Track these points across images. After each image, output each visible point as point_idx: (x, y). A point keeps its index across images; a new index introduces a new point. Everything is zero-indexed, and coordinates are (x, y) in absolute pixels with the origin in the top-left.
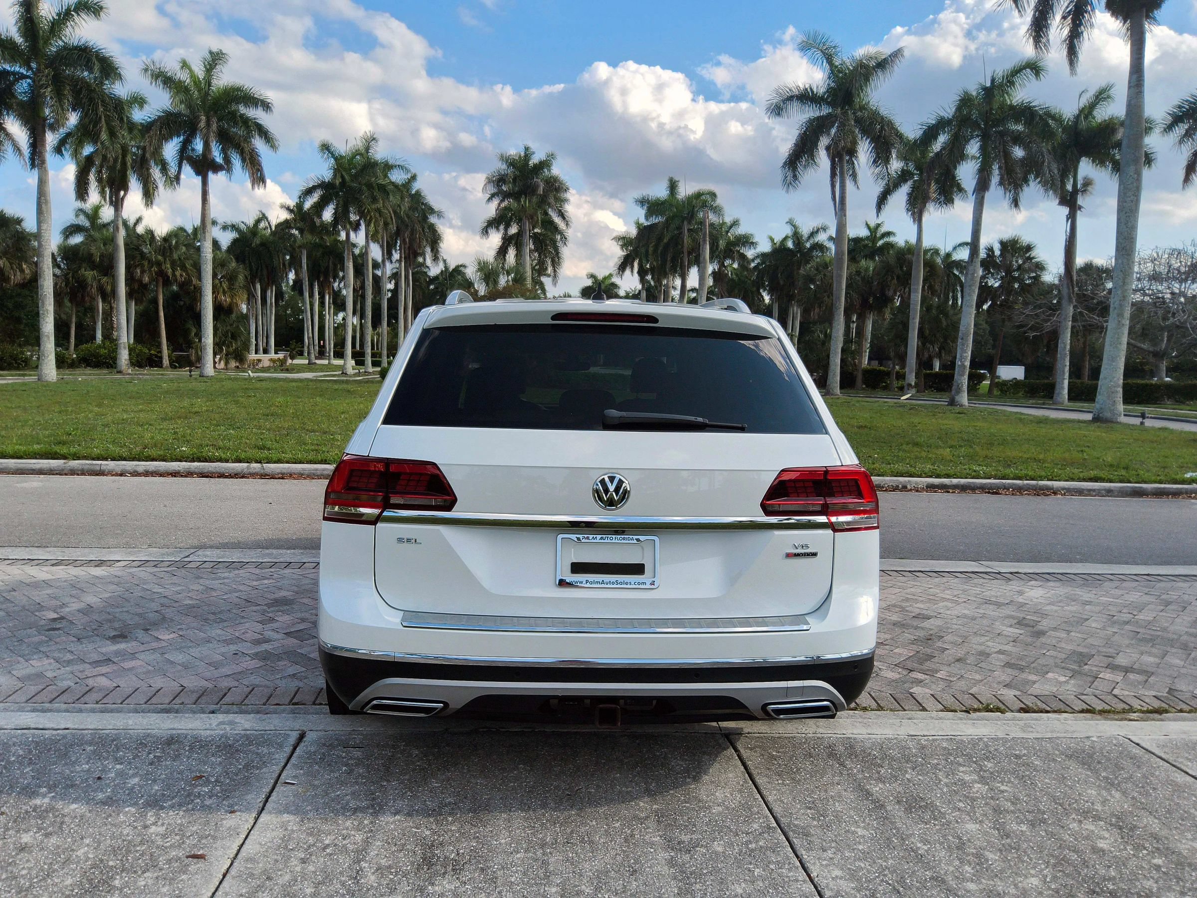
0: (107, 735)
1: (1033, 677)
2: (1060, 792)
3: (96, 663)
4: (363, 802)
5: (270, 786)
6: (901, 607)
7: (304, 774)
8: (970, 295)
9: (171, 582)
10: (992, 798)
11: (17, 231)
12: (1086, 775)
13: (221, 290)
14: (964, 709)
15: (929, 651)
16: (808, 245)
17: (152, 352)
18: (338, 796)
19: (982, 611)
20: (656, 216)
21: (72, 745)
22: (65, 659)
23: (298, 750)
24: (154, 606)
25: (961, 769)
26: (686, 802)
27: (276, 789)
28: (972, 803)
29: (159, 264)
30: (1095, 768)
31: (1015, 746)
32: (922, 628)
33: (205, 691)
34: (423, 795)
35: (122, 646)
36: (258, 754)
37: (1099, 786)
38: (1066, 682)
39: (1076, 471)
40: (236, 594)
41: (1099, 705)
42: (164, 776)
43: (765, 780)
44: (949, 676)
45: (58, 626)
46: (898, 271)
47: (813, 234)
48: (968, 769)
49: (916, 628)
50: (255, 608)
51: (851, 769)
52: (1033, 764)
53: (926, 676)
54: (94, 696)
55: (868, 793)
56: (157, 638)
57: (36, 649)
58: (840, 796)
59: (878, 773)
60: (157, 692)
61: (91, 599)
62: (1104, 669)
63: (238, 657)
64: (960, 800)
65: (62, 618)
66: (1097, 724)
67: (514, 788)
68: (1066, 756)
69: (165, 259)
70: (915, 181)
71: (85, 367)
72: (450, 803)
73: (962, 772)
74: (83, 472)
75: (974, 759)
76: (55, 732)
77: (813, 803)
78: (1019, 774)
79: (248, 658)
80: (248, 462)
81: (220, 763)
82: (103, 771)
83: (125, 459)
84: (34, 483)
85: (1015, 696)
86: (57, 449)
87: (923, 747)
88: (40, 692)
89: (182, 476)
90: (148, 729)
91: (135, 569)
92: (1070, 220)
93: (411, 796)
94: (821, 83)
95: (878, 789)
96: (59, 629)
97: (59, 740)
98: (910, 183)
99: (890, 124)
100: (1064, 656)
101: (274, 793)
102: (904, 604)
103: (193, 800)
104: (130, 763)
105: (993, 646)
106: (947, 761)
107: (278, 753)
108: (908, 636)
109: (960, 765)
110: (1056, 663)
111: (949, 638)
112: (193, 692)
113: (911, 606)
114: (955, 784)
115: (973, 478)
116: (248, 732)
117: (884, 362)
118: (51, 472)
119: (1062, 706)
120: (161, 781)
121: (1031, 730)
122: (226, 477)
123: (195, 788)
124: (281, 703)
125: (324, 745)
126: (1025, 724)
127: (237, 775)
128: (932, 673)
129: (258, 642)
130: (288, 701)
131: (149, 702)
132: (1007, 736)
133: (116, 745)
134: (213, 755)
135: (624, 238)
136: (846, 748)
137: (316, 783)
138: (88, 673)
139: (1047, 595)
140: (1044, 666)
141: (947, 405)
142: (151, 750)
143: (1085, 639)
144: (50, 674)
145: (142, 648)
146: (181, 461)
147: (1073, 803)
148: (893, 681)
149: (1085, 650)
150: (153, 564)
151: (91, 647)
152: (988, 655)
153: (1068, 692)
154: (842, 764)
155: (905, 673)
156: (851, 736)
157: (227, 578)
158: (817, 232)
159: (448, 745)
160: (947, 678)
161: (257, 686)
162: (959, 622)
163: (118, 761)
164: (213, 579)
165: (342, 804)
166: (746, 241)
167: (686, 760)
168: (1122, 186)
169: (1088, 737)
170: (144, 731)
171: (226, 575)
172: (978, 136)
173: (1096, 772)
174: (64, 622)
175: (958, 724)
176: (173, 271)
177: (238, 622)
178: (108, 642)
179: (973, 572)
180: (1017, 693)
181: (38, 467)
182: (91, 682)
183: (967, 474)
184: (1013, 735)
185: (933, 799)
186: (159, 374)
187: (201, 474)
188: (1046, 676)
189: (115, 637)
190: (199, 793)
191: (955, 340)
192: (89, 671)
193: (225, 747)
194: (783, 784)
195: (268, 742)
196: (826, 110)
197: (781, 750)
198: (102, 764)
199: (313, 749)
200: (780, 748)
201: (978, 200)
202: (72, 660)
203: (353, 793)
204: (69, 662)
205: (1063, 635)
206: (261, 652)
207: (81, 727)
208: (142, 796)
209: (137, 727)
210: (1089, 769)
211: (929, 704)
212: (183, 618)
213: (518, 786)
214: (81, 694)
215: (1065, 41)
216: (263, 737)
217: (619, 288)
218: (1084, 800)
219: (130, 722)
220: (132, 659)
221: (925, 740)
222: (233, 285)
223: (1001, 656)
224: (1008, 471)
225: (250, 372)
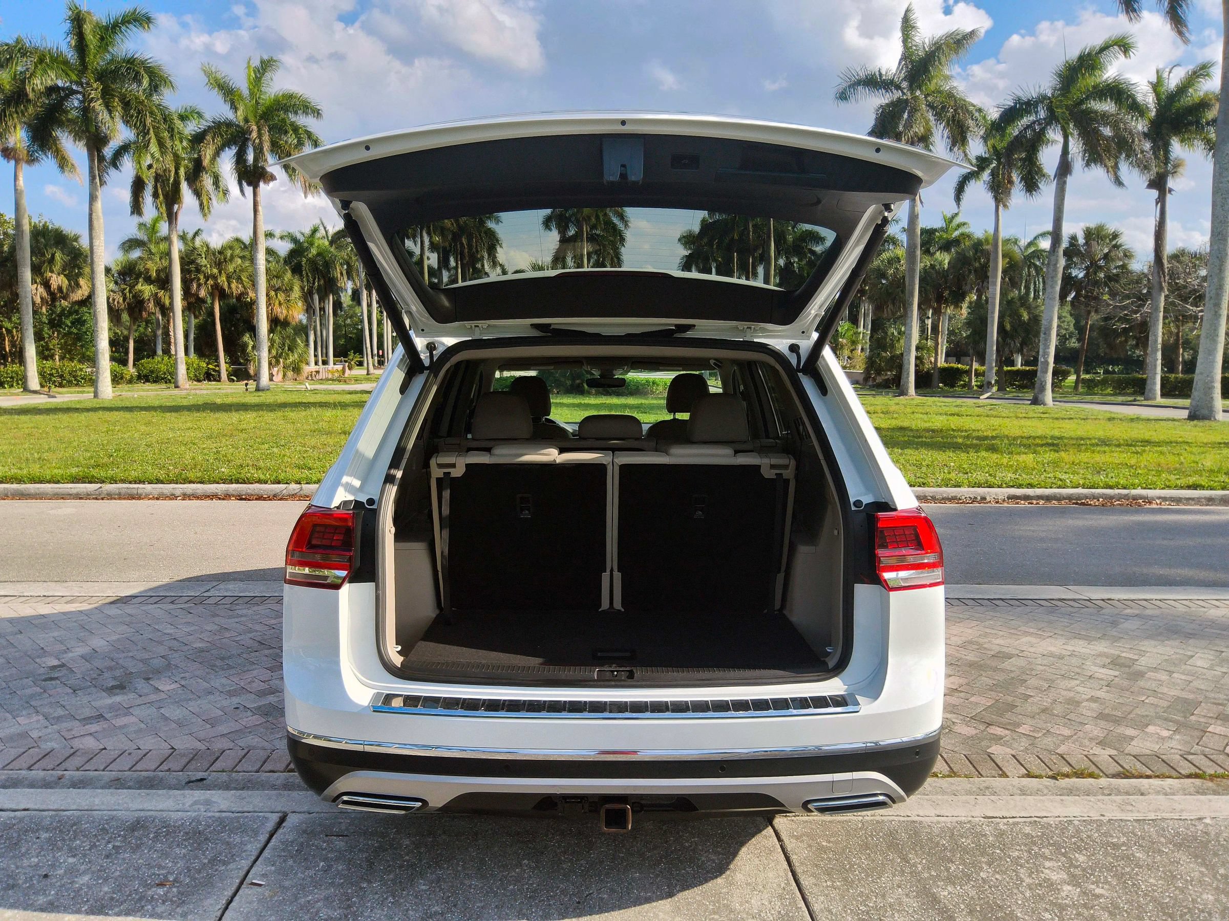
0: (68, 817)
1: (1130, 732)
2: (1169, 896)
3: (87, 720)
4: (335, 910)
5: (234, 888)
6: (977, 643)
7: (275, 871)
8: (1053, 287)
9: (185, 620)
10: (1085, 906)
11: (74, 247)
12: (1200, 872)
13: (277, 302)
14: (1050, 773)
15: (1010, 699)
17: (210, 366)
18: (309, 901)
19: (1071, 648)
21: (26, 831)
22: (56, 715)
23: (273, 840)
24: (162, 650)
25: (1048, 864)
26: (715, 913)
27: (240, 892)
28: (1061, 913)
29: (214, 278)
30: (1210, 862)
31: (1112, 832)
32: (1003, 670)
33: (196, 755)
34: (406, 901)
35: (118, 699)
36: (228, 843)
37: (1217, 888)
38: (1170, 738)
39: (1172, 477)
40: (251, 635)
41: (1209, 767)
42: (118, 873)
43: (812, 880)
44: (1033, 731)
45: (56, 675)
46: (975, 263)
48: (1056, 865)
49: (995, 669)
50: (267, 652)
51: (915, 865)
52: (1134, 856)
53: (1007, 732)
54: (77, 761)
55: (935, 900)
56: (157, 689)
57: (27, 702)
58: (900, 904)
59: (948, 870)
60: (145, 755)
61: (98, 643)
62: (1213, 721)
63: (238, 711)
64: (1046, 910)
65: (63, 665)
66: (1210, 801)
67: (513, 893)
68: (1174, 845)
69: (220, 272)
70: (994, 169)
71: (144, 383)
72: (436, 913)
73: (1049, 868)
74: (120, 496)
75: (1063, 850)
76: (12, 814)
77: (868, 913)
78: (1117, 870)
79: (249, 713)
80: (287, 483)
81: (185, 856)
82: (53, 866)
83: (162, 482)
84: (69, 508)
85: (1110, 756)
86: (94, 472)
87: (1002, 834)
88: (20, 756)
89: (220, 499)
90: (115, 810)
91: (150, 607)
92: (1159, 204)
93: (392, 903)
95: (946, 893)
96: (57, 678)
97: (14, 825)
100: (1166, 704)
101: (237, 898)
102: (981, 640)
103: (143, 907)
104: (85, 856)
105: (1085, 692)
106: (1030, 853)
107: (251, 842)
108: (985, 680)
109: (1046, 858)
110: (1157, 713)
111: (1032, 682)
112: (184, 755)
113: (989, 642)
114: (1040, 885)
115: (1059, 487)
116: (224, 814)
117: (963, 358)
118: (87, 496)
119: (1166, 770)
120: (113, 880)
121: (1130, 808)
122: (265, 499)
123: (149, 889)
124: (275, 769)
125: (305, 832)
126: (1123, 800)
127: (200, 872)
128: (1012, 727)
129: (262, 694)
130: (284, 766)
131: (133, 769)
132: (1102, 818)
133: (75, 831)
134: (178, 846)
135: (686, 236)
136: (910, 837)
137: (287, 883)
138: (75, 733)
139: (1144, 627)
140: (1143, 716)
141: (1031, 404)
142: (111, 838)
143: (1190, 682)
144: (35, 734)
145: (139, 701)
146: (218, 483)
147: (1186, 914)
148: (969, 738)
149: (1191, 696)
150: (169, 600)
151: (85, 700)
152: (1078, 703)
153: (1173, 751)
154: (905, 860)
155: (982, 727)
156: (917, 819)
157: (245, 616)
159: (444, 833)
160: (1031, 734)
161: (254, 748)
162: (1045, 662)
163: (72, 852)
164: (230, 617)
165: (312, 913)
167: (719, 853)
168: (1218, 166)
169: (1200, 819)
170: (110, 813)
171: (245, 612)
173: (1212, 868)
174: (64, 671)
175: (1043, 801)
176: (229, 284)
177: (246, 669)
178: (104, 694)
179: (1060, 600)
180: (1113, 752)
181: (74, 491)
182: (76, 744)
183: (1053, 483)
184: (1109, 815)
185: (1014, 908)
186: (216, 389)
187: (239, 496)
188: (1146, 730)
189: (113, 687)
190: (152, 897)
191: (1037, 334)
192: (78, 729)
193: (195, 833)
194: (833, 886)
195: (242, 829)
197: (832, 839)
198: (54, 857)
199: (291, 838)
200: (832, 836)
201: (1060, 186)
202: (61, 717)
203: (326, 898)
204: (59, 719)
205: (1164, 677)
206: (264, 705)
207: (42, 807)
208: (88, 901)
209: (103, 807)
210: (1204, 864)
211: (1011, 768)
212: (189, 665)
213: (519, 890)
214: (64, 758)
216: (238, 822)
218: (1198, 909)
219: (97, 801)
220: (125, 715)
221: (1005, 824)
222: (289, 296)
223: (1094, 705)
224: (1096, 478)
225: (307, 384)
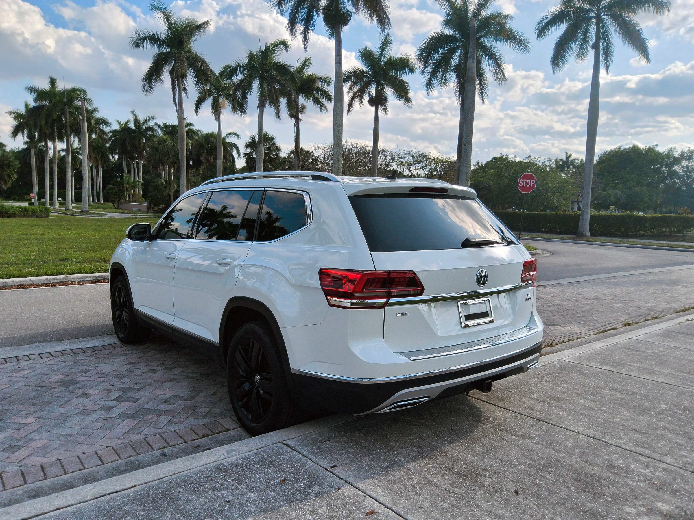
16: (144, 127)
20: (42, 101)
46: (206, 147)
47: (146, 121)
70: (215, 97)
92: (296, 126)
94: (163, 32)
98: (212, 97)
99: (205, 62)
120: (267, 490)
125: (308, 445)
127: (300, 472)
133: (193, 483)
135: (14, 113)
158: (149, 119)
166: (103, 122)
172: (258, 77)
196: (166, 50)
201: (261, 112)
207: (143, 482)
209: (180, 470)
215: (302, 32)
216: (268, 452)
217: (6, 146)
